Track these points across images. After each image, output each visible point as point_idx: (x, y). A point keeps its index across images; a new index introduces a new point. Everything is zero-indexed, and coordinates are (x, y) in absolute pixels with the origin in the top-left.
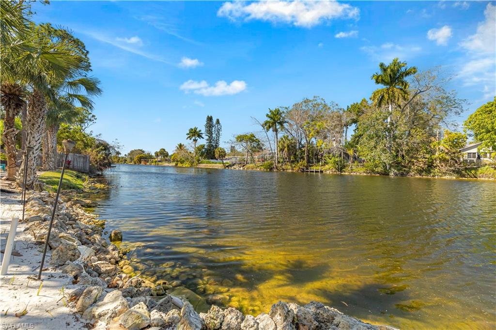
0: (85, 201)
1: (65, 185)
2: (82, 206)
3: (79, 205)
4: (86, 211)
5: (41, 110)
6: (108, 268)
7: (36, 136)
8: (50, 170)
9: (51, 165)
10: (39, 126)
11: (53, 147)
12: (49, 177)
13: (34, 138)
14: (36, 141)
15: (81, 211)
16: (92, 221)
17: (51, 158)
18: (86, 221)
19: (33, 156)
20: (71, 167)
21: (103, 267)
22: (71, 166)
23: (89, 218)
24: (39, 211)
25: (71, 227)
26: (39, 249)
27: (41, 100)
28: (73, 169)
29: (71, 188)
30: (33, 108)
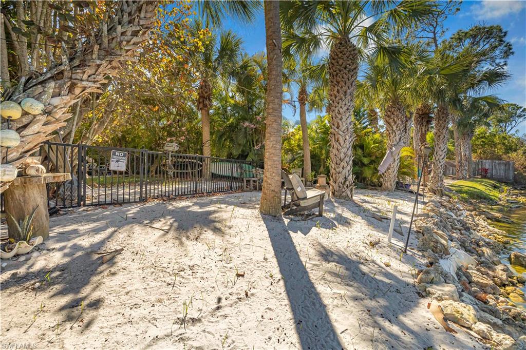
0: (493, 213)
1: (474, 195)
2: (487, 218)
3: (484, 216)
4: (490, 224)
5: (445, 121)
6: (481, 281)
7: (441, 146)
8: (464, 178)
9: (464, 174)
10: (444, 137)
11: (465, 155)
12: (459, 186)
13: (440, 148)
14: (442, 151)
15: (482, 223)
16: (494, 236)
17: (464, 167)
18: (485, 233)
19: (440, 165)
20: (489, 177)
21: (475, 277)
22: (489, 175)
23: (490, 231)
24: (430, 211)
25: (459, 232)
26: (416, 236)
27: (445, 112)
28: (491, 178)
29: (481, 198)
30: (438, 121)
